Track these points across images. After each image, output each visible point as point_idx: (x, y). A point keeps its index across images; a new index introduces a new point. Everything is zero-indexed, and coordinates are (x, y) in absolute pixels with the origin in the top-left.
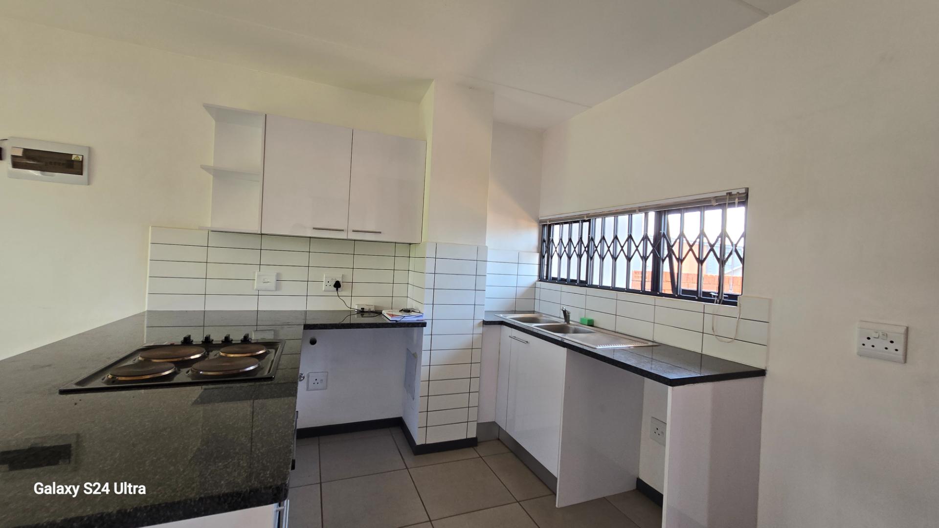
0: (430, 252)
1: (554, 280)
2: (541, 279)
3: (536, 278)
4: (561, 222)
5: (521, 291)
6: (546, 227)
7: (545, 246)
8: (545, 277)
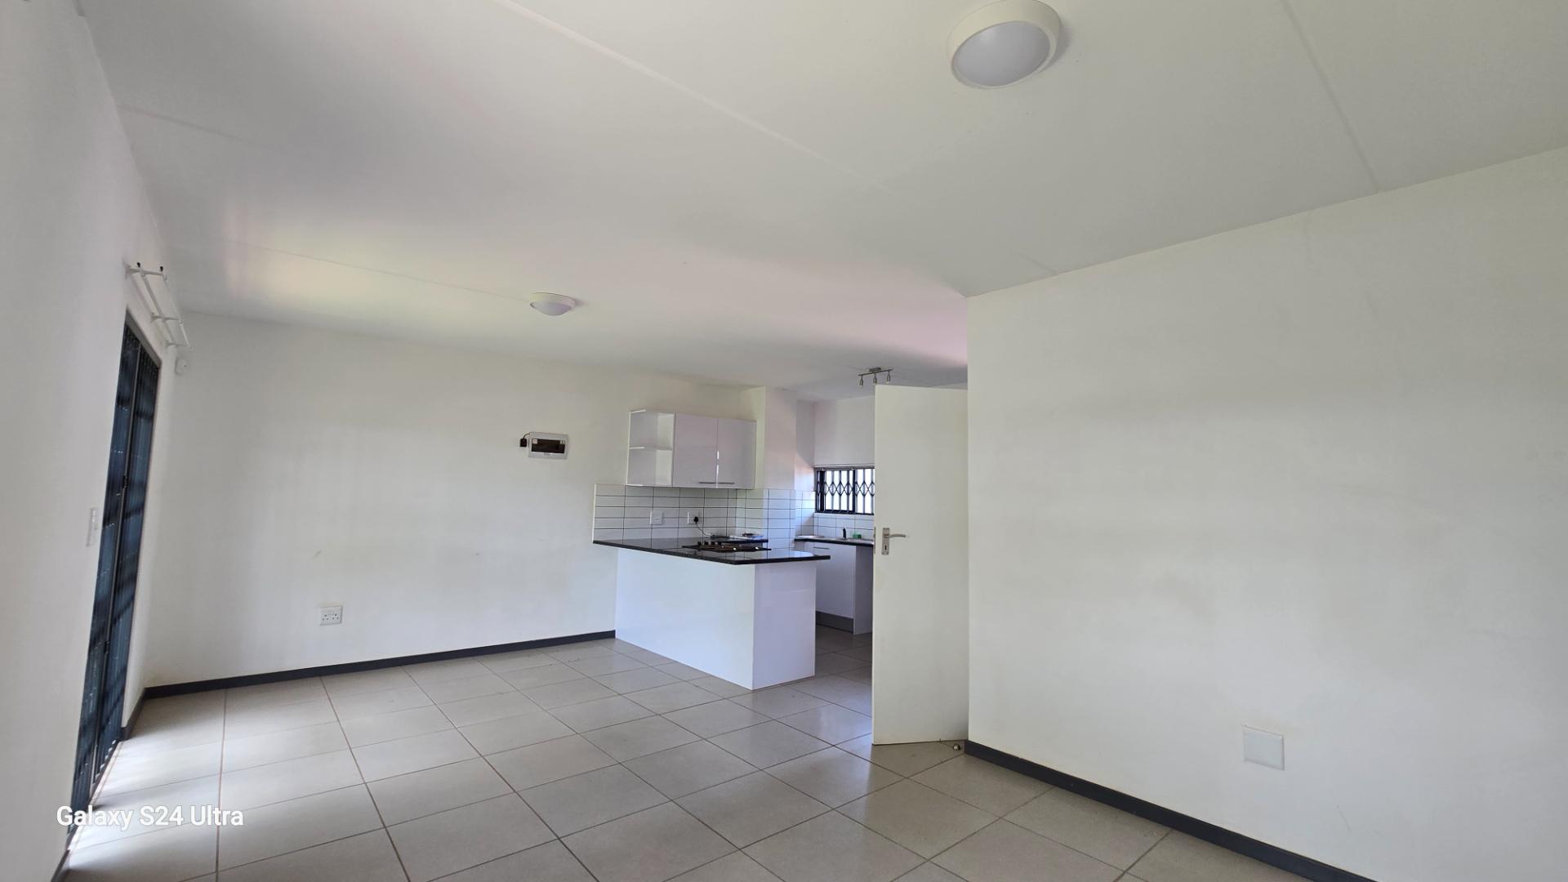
0: (766, 496)
1: (829, 511)
2: (817, 511)
3: (814, 510)
4: (833, 469)
5: (805, 520)
6: (820, 474)
7: (820, 485)
8: (821, 508)
